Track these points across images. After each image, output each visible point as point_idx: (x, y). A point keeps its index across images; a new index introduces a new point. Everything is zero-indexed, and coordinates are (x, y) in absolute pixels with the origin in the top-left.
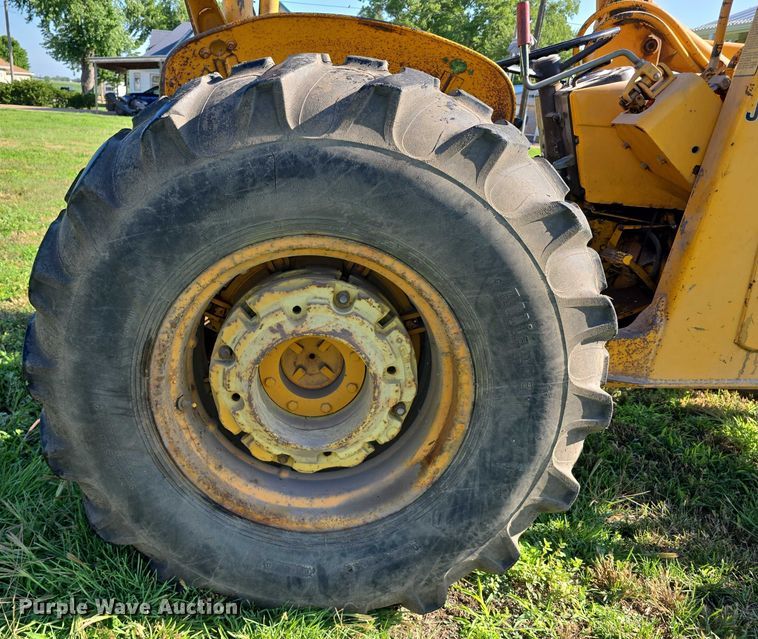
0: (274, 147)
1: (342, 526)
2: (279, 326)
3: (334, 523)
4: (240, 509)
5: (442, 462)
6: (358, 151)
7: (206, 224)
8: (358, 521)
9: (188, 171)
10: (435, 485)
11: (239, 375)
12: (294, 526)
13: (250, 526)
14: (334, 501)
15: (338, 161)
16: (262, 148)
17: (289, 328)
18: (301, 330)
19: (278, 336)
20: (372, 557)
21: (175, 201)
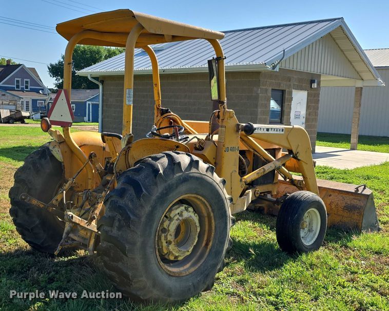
0: (181, 176)
1: (194, 270)
2: (178, 218)
3: (192, 270)
4: (173, 274)
5: (211, 244)
6: (195, 174)
7: (170, 196)
8: (197, 267)
9: (166, 184)
10: (210, 250)
11: (170, 235)
12: (184, 275)
13: (177, 278)
14: (188, 265)
15: (192, 177)
16: (179, 176)
17: (180, 218)
18: (183, 218)
19: (179, 221)
20: (202, 275)
21: (165, 192)
